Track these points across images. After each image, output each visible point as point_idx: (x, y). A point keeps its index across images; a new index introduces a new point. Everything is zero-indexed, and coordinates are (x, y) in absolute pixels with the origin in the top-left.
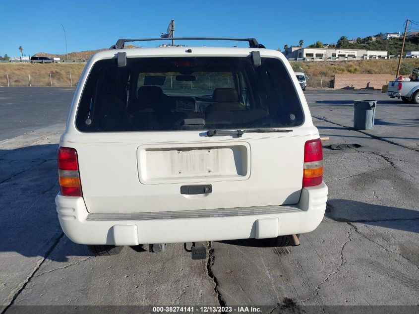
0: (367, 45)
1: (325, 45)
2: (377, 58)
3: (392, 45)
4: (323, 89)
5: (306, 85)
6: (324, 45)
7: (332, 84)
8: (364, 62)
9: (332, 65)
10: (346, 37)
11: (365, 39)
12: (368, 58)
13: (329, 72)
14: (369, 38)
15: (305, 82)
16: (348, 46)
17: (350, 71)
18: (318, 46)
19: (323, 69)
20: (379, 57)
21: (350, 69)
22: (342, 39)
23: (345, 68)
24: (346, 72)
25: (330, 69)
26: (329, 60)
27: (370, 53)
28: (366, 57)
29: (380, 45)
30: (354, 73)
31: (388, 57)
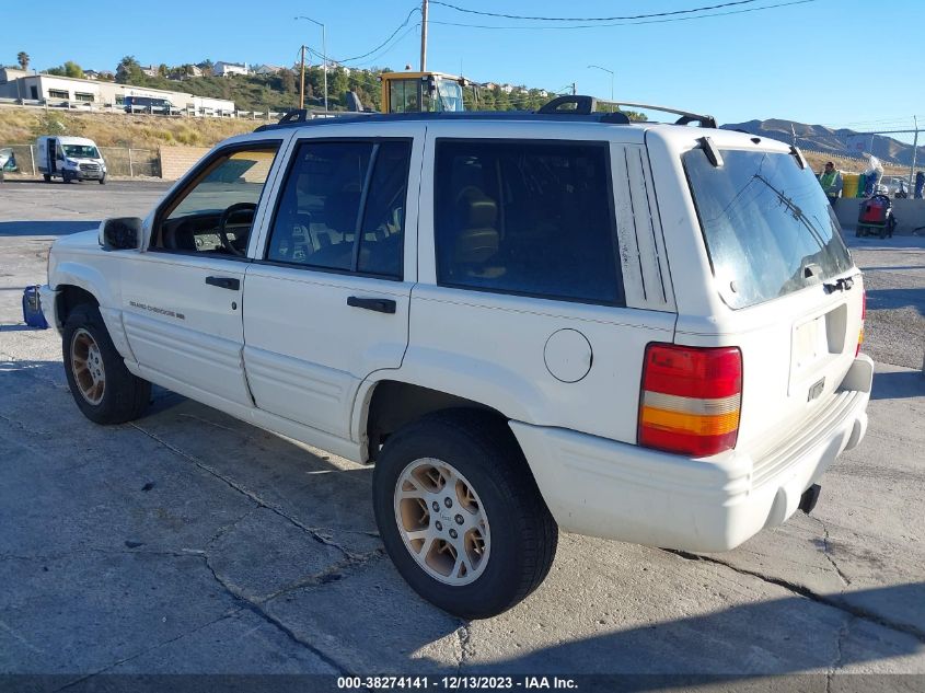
0: (185, 85)
1: (90, 72)
2: (216, 115)
3: (236, 90)
4: (137, 178)
5: (105, 169)
6: (85, 72)
7: (155, 167)
8: (206, 122)
9: (138, 123)
10: (135, 59)
11: (178, 70)
12: (198, 114)
13: (135, 139)
14: (187, 69)
15: (101, 161)
16: (143, 82)
17: (182, 140)
18: (70, 72)
19: (117, 131)
20: (219, 112)
21: (181, 134)
22: (127, 62)
23: (170, 134)
24: (173, 141)
25: (135, 132)
26: (109, 109)
27: (199, 102)
28: (191, 110)
29: (211, 86)
30: (192, 145)
31: (235, 113)
